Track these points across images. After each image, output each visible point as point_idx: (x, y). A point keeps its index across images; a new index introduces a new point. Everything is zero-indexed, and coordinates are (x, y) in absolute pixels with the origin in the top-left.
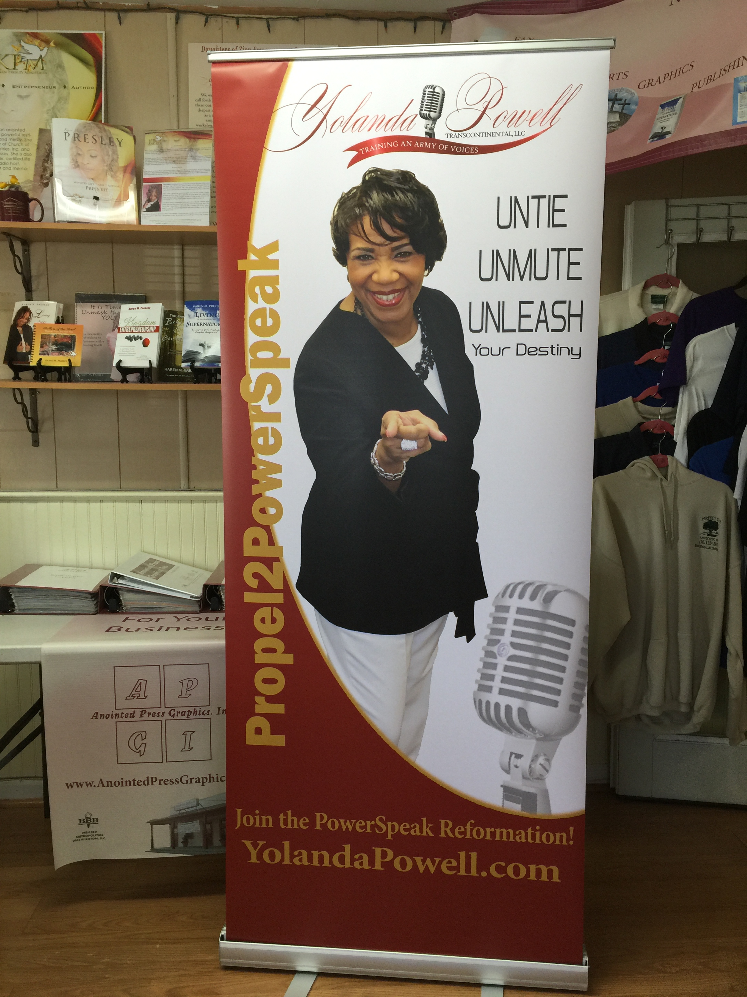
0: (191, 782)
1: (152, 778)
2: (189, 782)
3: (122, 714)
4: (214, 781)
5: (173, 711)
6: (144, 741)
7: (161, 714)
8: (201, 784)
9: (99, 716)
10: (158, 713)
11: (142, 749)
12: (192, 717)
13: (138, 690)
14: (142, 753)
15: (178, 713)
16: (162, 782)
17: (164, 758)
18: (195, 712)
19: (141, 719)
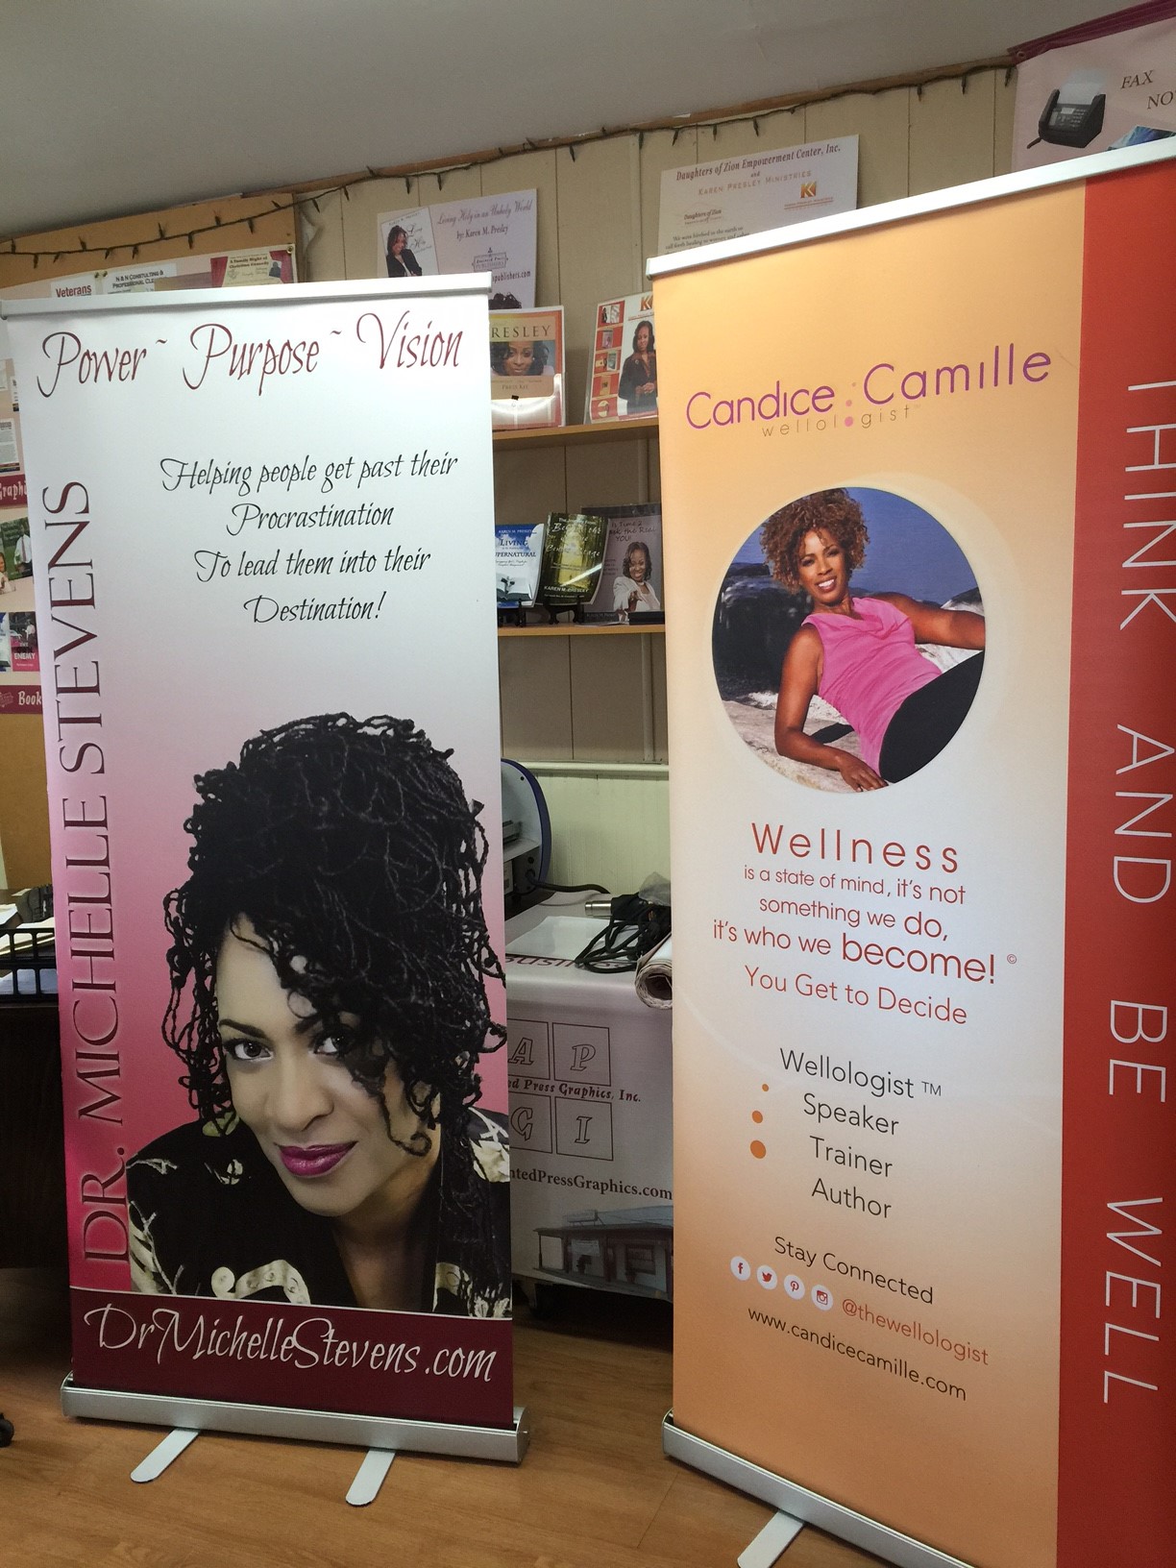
0: (588, 1187)
1: (540, 1172)
2: (585, 1185)
4: (616, 1191)
5: (564, 1086)
6: (529, 1121)
7: (549, 1089)
8: (600, 1191)
10: (547, 1086)
11: (527, 1130)
12: (587, 1097)
13: (522, 1052)
14: (527, 1137)
15: (571, 1089)
16: (552, 1180)
17: (554, 1148)
18: (592, 1092)
19: (526, 1091)
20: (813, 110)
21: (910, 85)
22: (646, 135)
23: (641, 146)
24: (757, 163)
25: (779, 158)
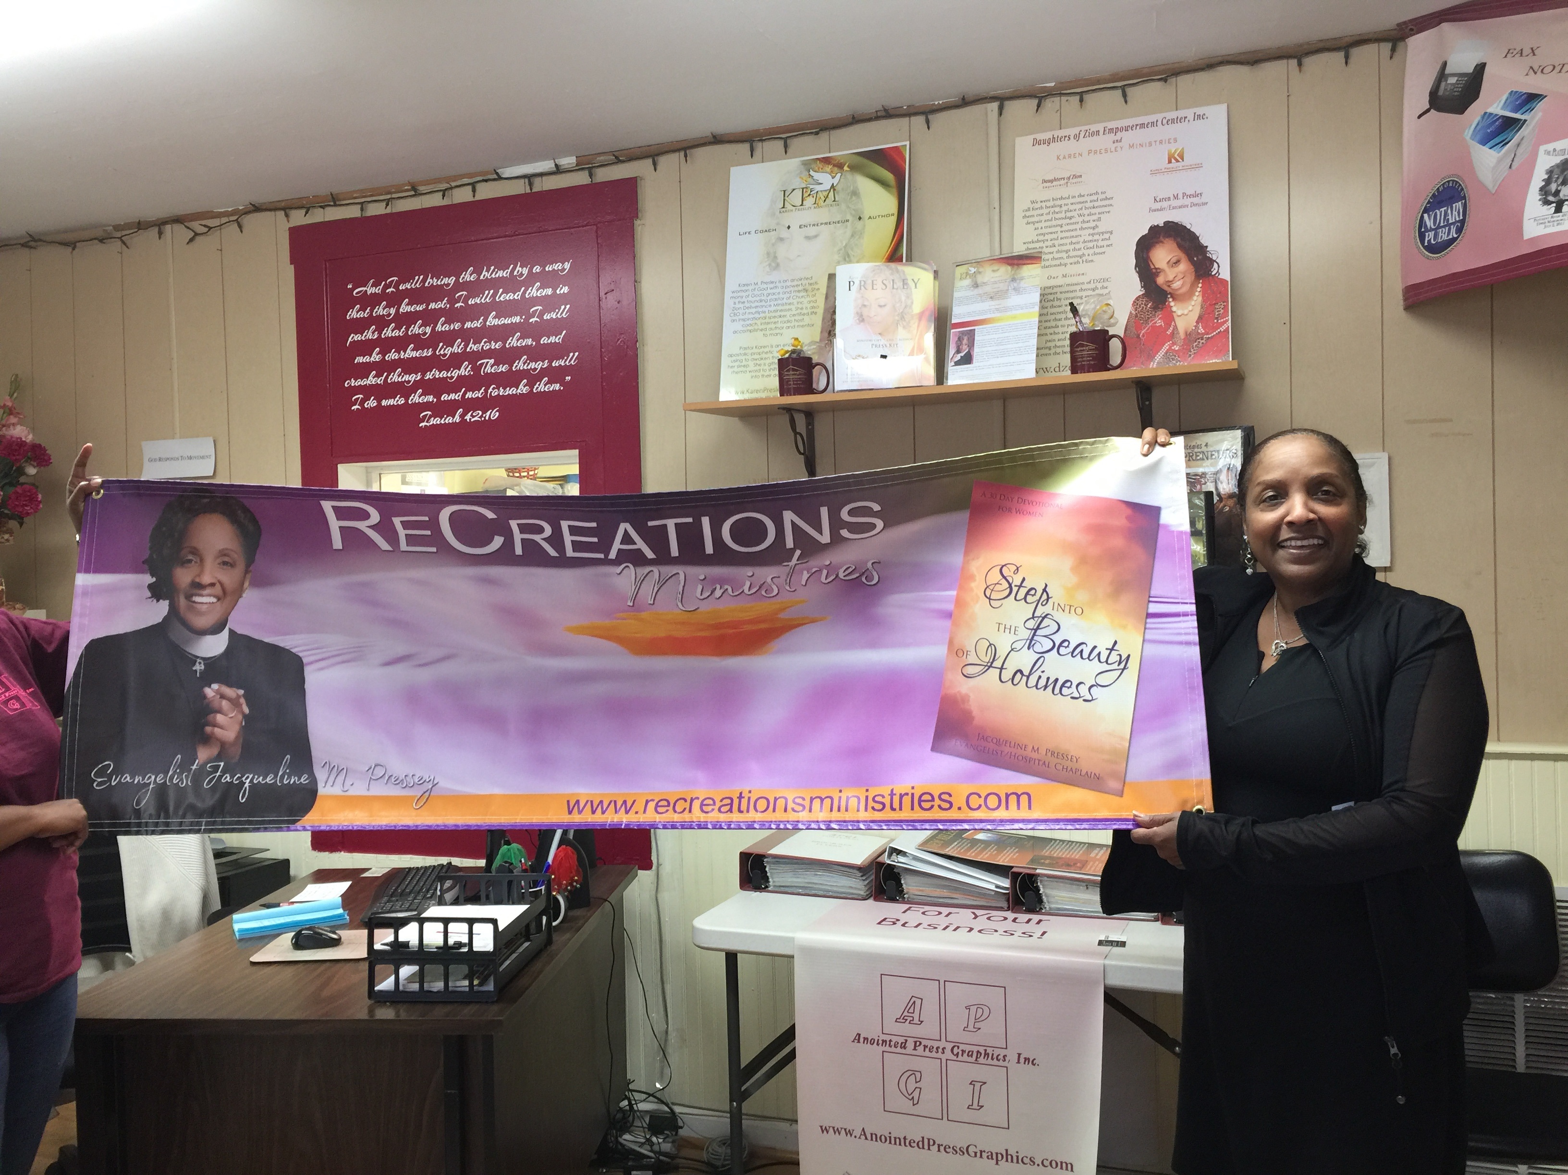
0: (981, 1156)
1: (929, 1140)
2: (978, 1154)
3: (890, 1041)
4: (1012, 1161)
5: (956, 1048)
6: (918, 1085)
7: (940, 1050)
8: (994, 1161)
9: (862, 1040)
10: (938, 1048)
11: (916, 1095)
12: (981, 1060)
13: (911, 1010)
14: (915, 1102)
15: (963, 1051)
16: (942, 1148)
17: (945, 1115)
18: (986, 1054)
19: (914, 1052)
20: (1184, 81)
21: (1288, 57)
22: (1008, 104)
23: (1000, 114)
24: (1121, 129)
25: (1142, 126)
